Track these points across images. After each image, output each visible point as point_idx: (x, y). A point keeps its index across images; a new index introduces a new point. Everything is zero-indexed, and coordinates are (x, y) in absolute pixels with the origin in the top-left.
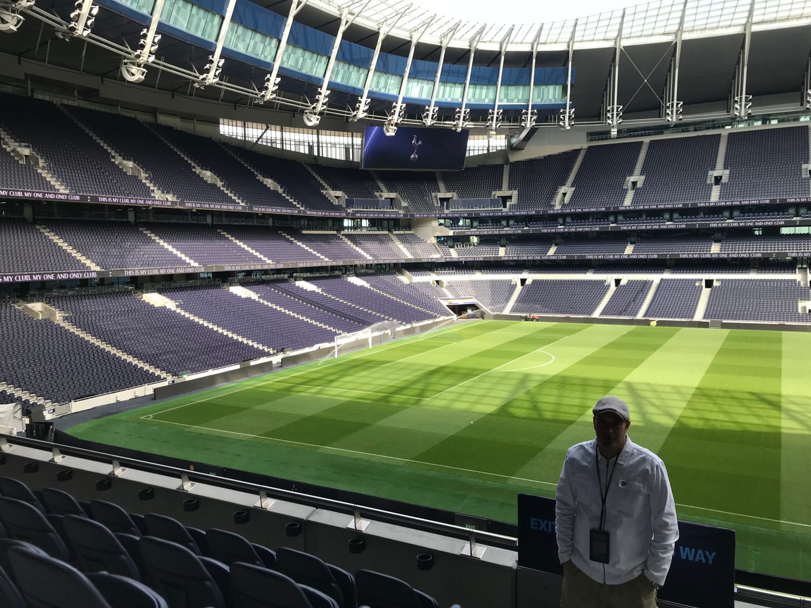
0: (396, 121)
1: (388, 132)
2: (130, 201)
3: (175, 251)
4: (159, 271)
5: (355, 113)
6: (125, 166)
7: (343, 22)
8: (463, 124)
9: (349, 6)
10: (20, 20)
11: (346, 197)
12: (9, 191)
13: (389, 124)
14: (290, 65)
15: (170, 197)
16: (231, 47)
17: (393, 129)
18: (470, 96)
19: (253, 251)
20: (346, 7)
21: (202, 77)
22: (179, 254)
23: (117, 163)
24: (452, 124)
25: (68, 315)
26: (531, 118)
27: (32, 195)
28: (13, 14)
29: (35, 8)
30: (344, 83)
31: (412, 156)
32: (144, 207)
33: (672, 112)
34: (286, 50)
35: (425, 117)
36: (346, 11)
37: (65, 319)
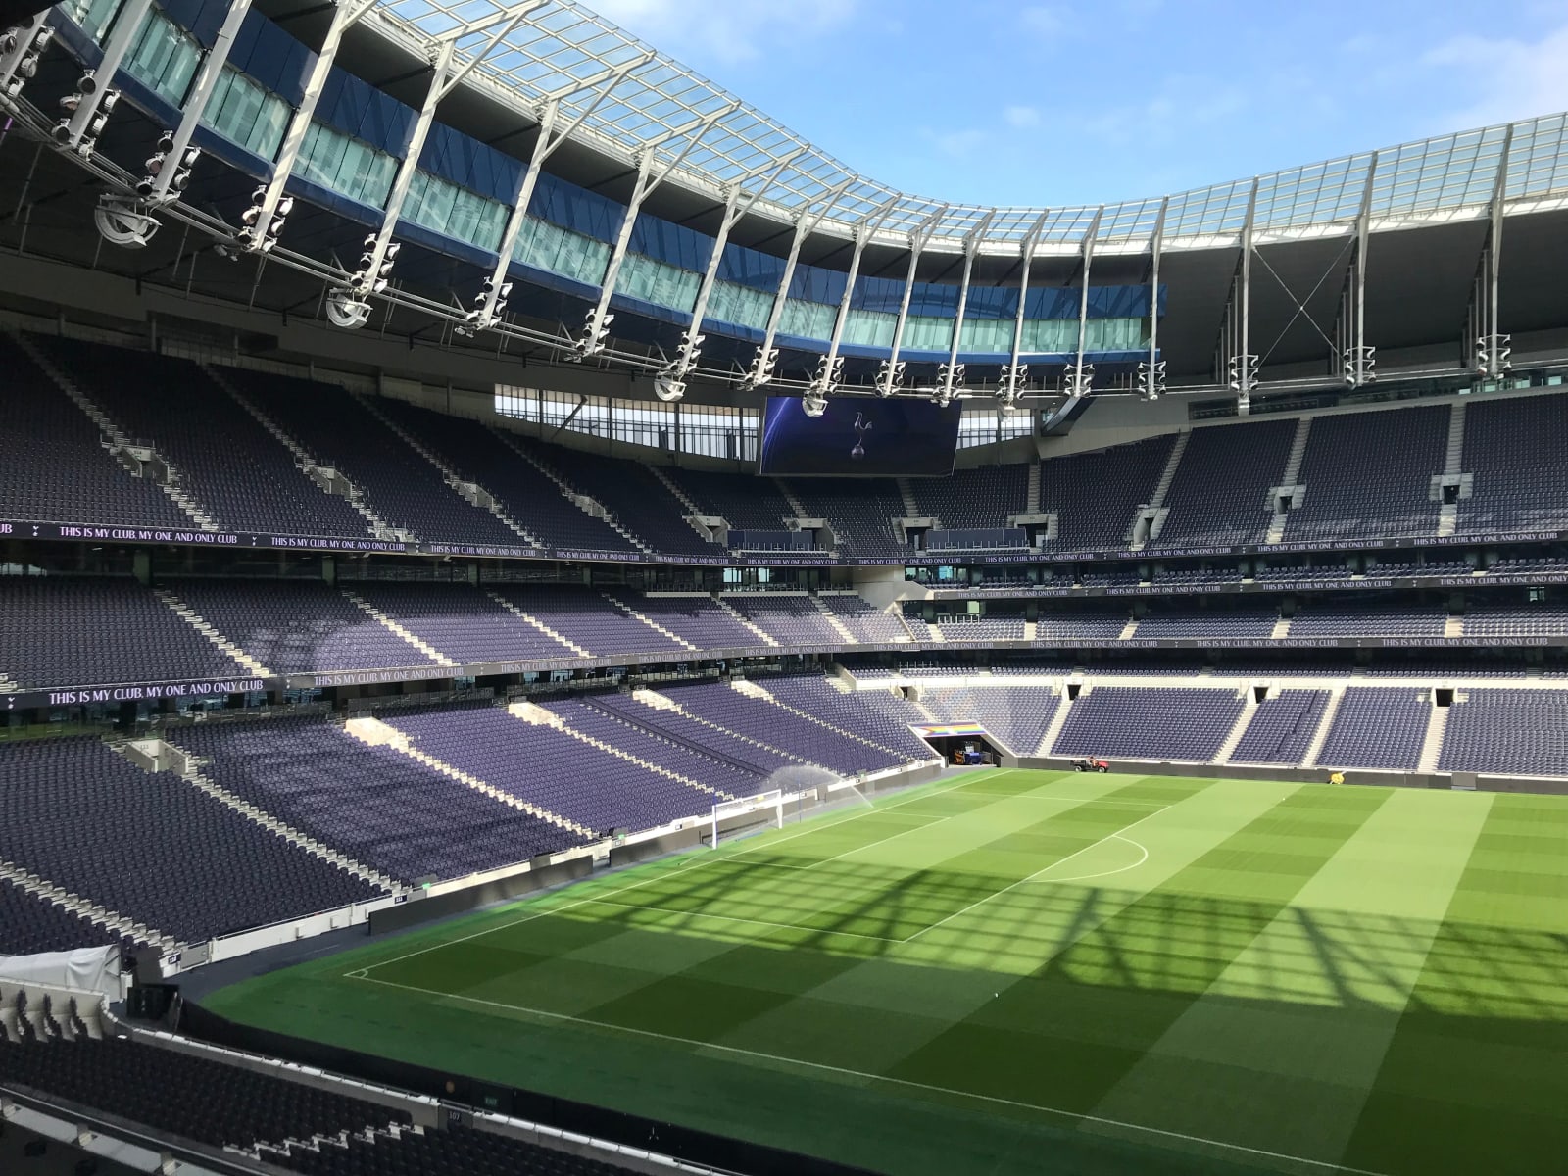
0: (825, 389)
1: (812, 409)
2: (328, 544)
3: (408, 637)
4: (379, 677)
5: (750, 375)
6: (320, 476)
7: (731, 212)
8: (952, 391)
9: (741, 183)
10: (154, 225)
11: (729, 527)
12: (111, 529)
13: (812, 395)
14: (631, 290)
15: (402, 535)
16: (525, 261)
17: (820, 403)
18: (965, 342)
19: (555, 635)
20: (736, 184)
21: (470, 316)
22: (416, 642)
23: (305, 470)
24: (930, 393)
25: (206, 762)
26: (1083, 379)
27: (153, 536)
28: (140, 216)
29: (182, 205)
30: (731, 321)
31: (854, 451)
32: (354, 554)
33: (1355, 366)
34: (625, 264)
35: (880, 381)
36: (735, 192)
37: (202, 771)
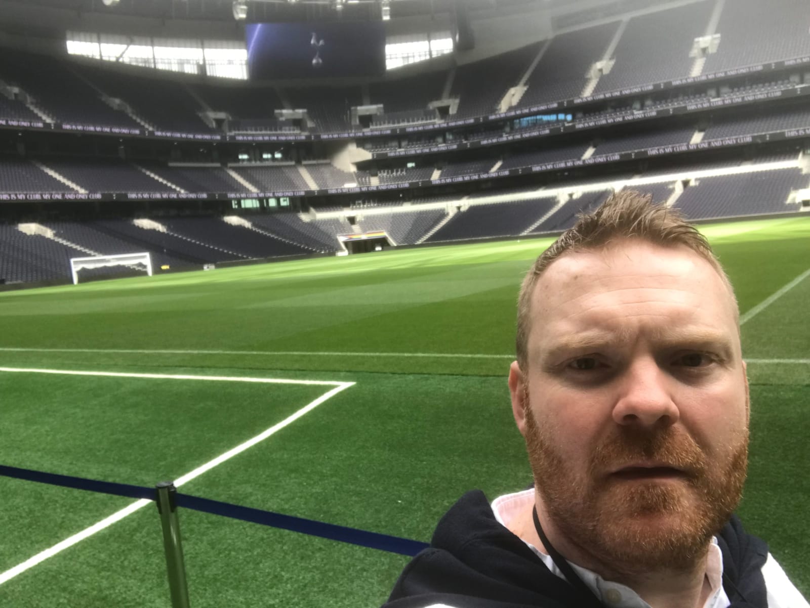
1: (239, 14)
11: (230, 118)
13: (237, 4)
17: (244, 10)
31: (314, 61)
